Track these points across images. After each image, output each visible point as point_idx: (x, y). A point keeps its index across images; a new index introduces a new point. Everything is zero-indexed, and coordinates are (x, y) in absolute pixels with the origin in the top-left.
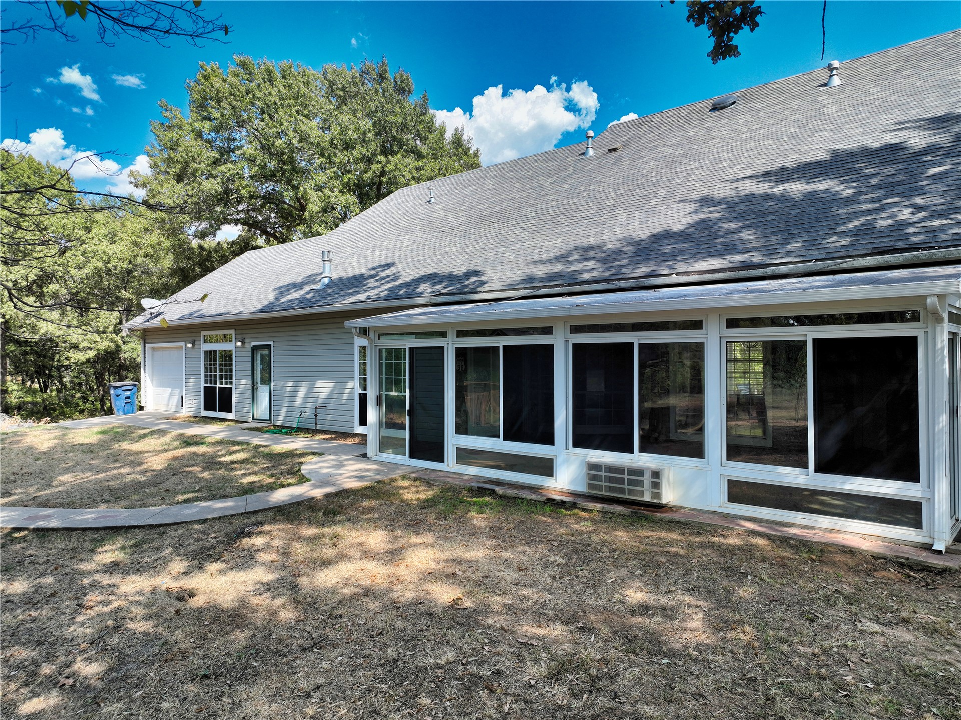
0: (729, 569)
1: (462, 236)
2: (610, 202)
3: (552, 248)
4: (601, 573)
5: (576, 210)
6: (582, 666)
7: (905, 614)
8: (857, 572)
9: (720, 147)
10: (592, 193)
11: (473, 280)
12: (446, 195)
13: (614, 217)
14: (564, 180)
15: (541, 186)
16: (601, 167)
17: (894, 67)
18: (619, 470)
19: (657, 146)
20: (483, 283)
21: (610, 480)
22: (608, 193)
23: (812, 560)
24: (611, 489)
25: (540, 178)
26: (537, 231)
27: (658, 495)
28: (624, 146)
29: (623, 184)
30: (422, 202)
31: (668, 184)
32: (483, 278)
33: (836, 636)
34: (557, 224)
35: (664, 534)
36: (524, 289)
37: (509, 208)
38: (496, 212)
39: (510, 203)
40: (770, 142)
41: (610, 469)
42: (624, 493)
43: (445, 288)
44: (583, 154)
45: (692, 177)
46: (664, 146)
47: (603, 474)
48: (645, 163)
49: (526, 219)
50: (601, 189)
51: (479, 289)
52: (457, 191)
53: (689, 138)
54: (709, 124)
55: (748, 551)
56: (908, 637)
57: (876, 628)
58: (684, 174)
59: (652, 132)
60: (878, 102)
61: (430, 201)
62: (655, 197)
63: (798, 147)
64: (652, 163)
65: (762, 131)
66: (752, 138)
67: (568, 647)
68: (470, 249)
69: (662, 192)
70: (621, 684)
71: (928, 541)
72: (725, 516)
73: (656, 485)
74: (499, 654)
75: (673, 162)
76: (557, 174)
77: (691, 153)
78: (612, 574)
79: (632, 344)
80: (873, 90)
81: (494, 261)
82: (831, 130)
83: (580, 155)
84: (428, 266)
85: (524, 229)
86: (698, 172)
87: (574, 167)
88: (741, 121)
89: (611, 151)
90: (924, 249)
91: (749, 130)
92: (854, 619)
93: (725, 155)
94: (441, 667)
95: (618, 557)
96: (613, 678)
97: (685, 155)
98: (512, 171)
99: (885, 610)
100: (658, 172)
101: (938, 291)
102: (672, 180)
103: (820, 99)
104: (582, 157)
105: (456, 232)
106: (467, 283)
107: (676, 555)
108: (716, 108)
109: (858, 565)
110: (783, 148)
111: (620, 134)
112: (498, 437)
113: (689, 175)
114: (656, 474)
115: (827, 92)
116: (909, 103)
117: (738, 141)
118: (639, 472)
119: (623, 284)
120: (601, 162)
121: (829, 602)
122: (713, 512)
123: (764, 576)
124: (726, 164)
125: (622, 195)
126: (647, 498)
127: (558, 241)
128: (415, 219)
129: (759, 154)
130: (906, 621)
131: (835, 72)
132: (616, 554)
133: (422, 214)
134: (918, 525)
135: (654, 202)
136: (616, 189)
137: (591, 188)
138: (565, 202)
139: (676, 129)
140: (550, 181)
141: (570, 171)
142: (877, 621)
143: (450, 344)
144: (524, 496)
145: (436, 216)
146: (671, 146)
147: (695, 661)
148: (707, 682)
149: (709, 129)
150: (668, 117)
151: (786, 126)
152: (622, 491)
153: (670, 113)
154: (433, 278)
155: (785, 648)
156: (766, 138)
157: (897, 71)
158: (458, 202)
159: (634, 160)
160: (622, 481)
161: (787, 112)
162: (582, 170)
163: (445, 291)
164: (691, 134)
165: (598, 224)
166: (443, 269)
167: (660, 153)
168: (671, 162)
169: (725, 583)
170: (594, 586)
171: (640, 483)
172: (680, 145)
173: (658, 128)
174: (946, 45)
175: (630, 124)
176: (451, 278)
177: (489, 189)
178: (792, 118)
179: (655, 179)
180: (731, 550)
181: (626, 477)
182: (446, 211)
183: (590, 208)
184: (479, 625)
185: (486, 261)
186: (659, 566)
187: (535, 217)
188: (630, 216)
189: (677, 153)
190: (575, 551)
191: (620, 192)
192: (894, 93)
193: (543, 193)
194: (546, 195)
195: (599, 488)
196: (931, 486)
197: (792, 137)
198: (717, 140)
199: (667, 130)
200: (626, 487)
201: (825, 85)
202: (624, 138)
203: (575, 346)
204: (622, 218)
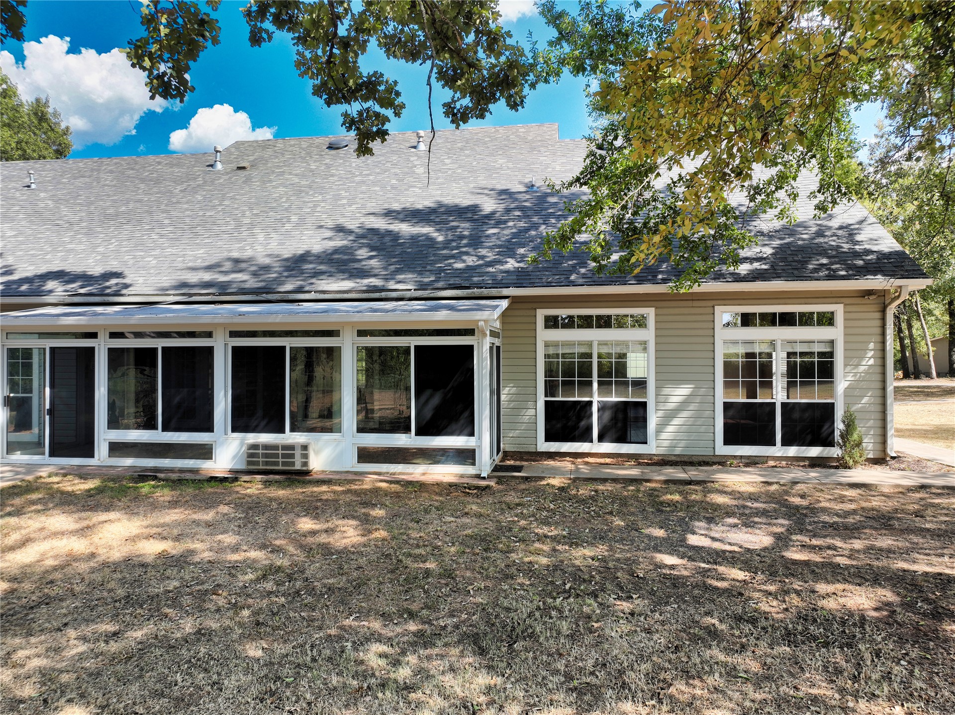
0: (365, 503)
1: (86, 234)
2: (247, 221)
3: (196, 258)
4: (275, 518)
5: (214, 224)
6: (279, 569)
7: (466, 510)
8: (440, 495)
9: (339, 185)
10: (227, 209)
11: (113, 281)
12: (49, 182)
13: (253, 235)
14: (195, 191)
15: (171, 192)
16: (232, 183)
17: (459, 145)
18: (275, 447)
19: (283, 172)
20: (127, 286)
21: (266, 456)
22: (244, 211)
23: (415, 492)
24: (267, 463)
25: (168, 183)
26: (177, 239)
27: (305, 464)
28: (252, 166)
29: (257, 204)
30: (19, 185)
31: (298, 211)
32: (126, 281)
33: (431, 527)
34: (196, 234)
35: (315, 489)
36: (174, 295)
37: (139, 211)
38: (123, 213)
39: (138, 205)
40: (377, 188)
41: (266, 447)
42: (278, 465)
43: (82, 287)
44: (211, 166)
45: (319, 209)
46: (290, 174)
47: (260, 451)
48: (274, 187)
49: (162, 226)
50: (236, 206)
51: (124, 292)
52: (64, 180)
53: (312, 171)
54: (327, 161)
55: (376, 491)
56: (468, 521)
57: (453, 519)
58: (310, 205)
59: (277, 157)
60: (450, 172)
61: (29, 186)
62: (289, 221)
63: (398, 197)
64: (281, 189)
65: (371, 178)
66: (363, 182)
67: (267, 562)
68: (101, 249)
69: (294, 218)
70: (308, 573)
71: (478, 472)
72: (356, 473)
73: (306, 456)
74: (214, 576)
75: (301, 191)
76: (186, 182)
77: (315, 186)
78: (284, 518)
79: (284, 348)
80: (447, 161)
81: (134, 264)
82: (420, 188)
83: (208, 166)
84: (50, 261)
85: (162, 236)
86: (323, 204)
87: (204, 179)
88: (354, 165)
89: (240, 168)
90: (478, 288)
91: (361, 175)
92: (440, 517)
93: (343, 193)
94: (169, 592)
95: (285, 506)
96: (303, 572)
97: (310, 187)
98: (132, 169)
99: (456, 510)
100: (288, 199)
101: (484, 317)
102: (301, 208)
103: (412, 159)
104: (210, 169)
105: (76, 228)
106: (108, 284)
107: (327, 500)
108: (331, 147)
109: (442, 491)
110: (388, 196)
111: (247, 152)
112: (157, 429)
113: (315, 206)
114: (305, 447)
115: (417, 155)
116: (469, 178)
117: (353, 182)
118: (292, 447)
119: (270, 297)
120: (230, 178)
121: (427, 511)
122: (347, 472)
123: (387, 503)
124: (345, 201)
125: (256, 215)
126: (298, 466)
127: (201, 252)
128: (13, 205)
129: (370, 198)
130: (467, 514)
131: (421, 139)
132: (283, 506)
133: (22, 201)
134: (474, 464)
135: (288, 226)
136: (251, 209)
137: (226, 203)
138: (201, 213)
139: (299, 159)
140: (179, 188)
141: (200, 181)
142: (452, 516)
143: (102, 344)
144: (187, 478)
145: (43, 205)
146: (296, 175)
147: (353, 553)
148: (363, 561)
149: (328, 166)
150: (291, 146)
151: (388, 177)
152: (277, 464)
153: (292, 143)
154: (59, 275)
155: (405, 537)
156: (374, 183)
157: (461, 149)
158: (69, 193)
159: (264, 182)
160: (277, 456)
161: (389, 165)
162: (212, 182)
163: (82, 291)
164: (313, 167)
165: (240, 241)
166: (73, 266)
167: (287, 179)
168: (299, 192)
169: (363, 510)
170: (272, 527)
171: (292, 456)
172: (303, 176)
173: (283, 155)
174: (490, 137)
175: (255, 144)
176: (86, 278)
177: (106, 185)
178: (393, 171)
179: (286, 205)
180: (365, 492)
181: (280, 452)
182: (56, 202)
183: (227, 223)
184: (190, 564)
185: (125, 263)
186: (317, 508)
187: (170, 225)
188: (268, 237)
189: (303, 183)
190: (250, 508)
191: (255, 212)
192: (460, 167)
193: (174, 200)
194: (178, 202)
195: (257, 463)
196: (480, 438)
197: (393, 187)
198: (336, 178)
199: (290, 158)
200: (280, 460)
201: (415, 147)
202: (251, 158)
203: (234, 348)
204: (261, 237)
